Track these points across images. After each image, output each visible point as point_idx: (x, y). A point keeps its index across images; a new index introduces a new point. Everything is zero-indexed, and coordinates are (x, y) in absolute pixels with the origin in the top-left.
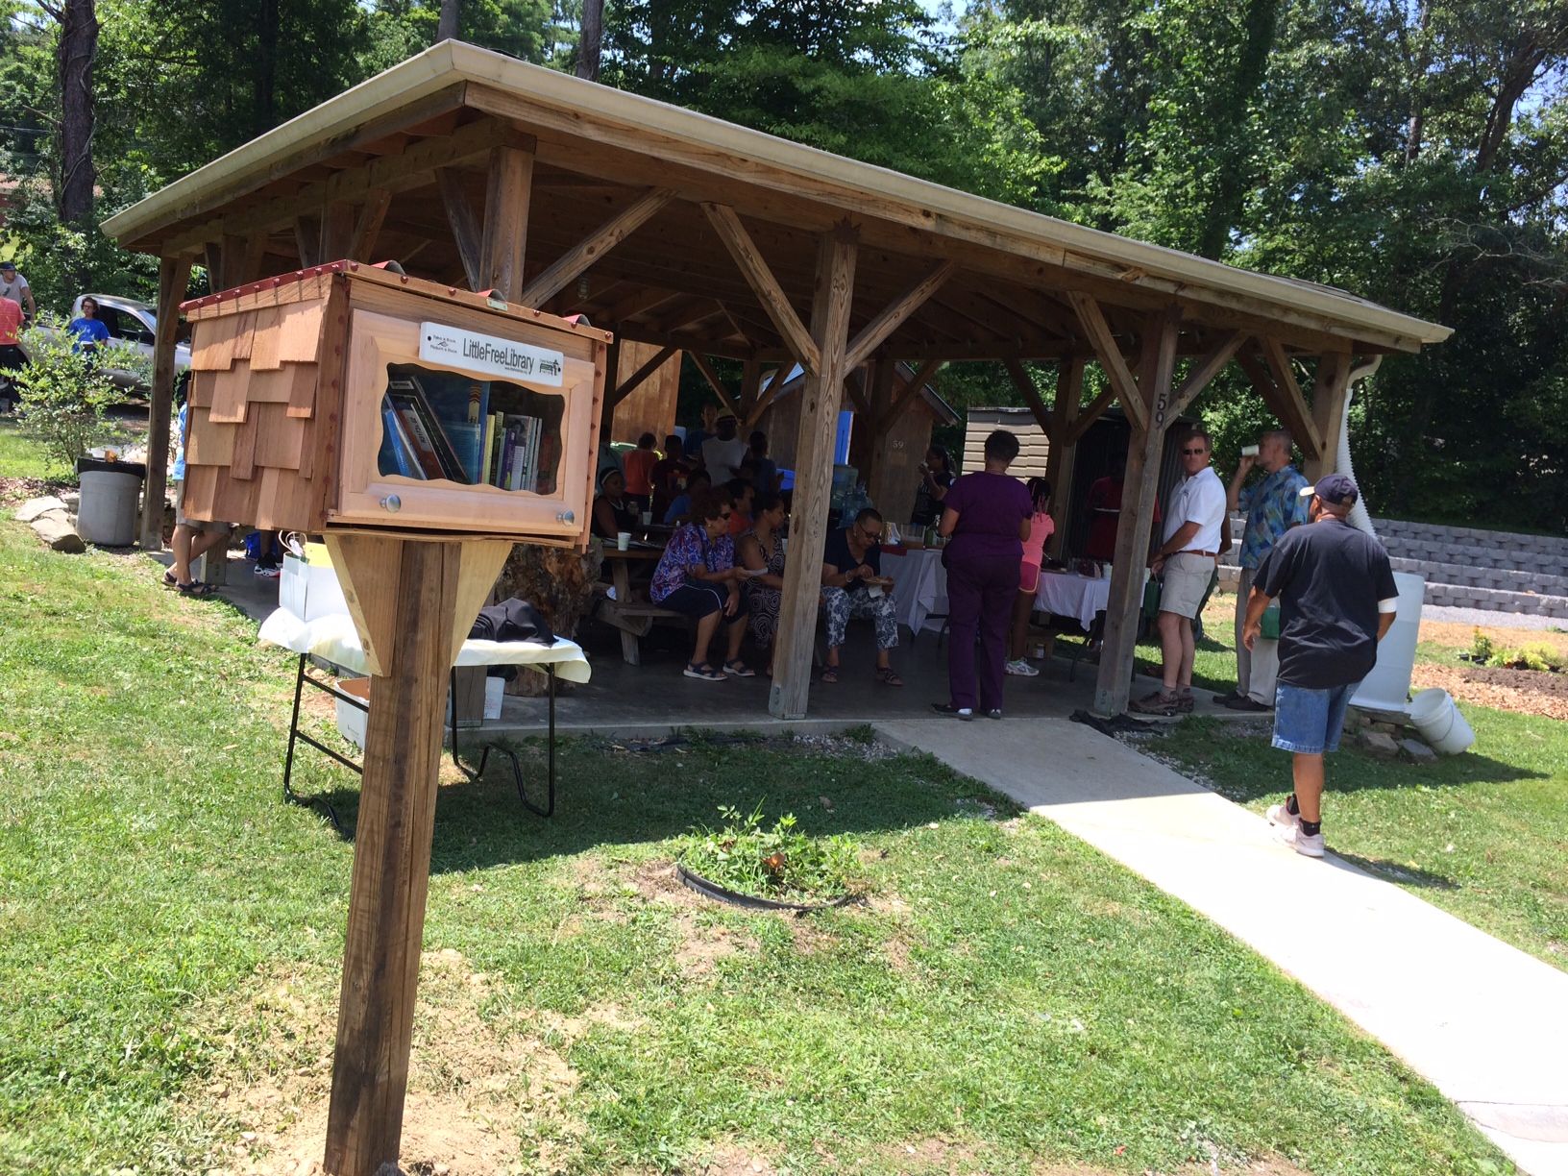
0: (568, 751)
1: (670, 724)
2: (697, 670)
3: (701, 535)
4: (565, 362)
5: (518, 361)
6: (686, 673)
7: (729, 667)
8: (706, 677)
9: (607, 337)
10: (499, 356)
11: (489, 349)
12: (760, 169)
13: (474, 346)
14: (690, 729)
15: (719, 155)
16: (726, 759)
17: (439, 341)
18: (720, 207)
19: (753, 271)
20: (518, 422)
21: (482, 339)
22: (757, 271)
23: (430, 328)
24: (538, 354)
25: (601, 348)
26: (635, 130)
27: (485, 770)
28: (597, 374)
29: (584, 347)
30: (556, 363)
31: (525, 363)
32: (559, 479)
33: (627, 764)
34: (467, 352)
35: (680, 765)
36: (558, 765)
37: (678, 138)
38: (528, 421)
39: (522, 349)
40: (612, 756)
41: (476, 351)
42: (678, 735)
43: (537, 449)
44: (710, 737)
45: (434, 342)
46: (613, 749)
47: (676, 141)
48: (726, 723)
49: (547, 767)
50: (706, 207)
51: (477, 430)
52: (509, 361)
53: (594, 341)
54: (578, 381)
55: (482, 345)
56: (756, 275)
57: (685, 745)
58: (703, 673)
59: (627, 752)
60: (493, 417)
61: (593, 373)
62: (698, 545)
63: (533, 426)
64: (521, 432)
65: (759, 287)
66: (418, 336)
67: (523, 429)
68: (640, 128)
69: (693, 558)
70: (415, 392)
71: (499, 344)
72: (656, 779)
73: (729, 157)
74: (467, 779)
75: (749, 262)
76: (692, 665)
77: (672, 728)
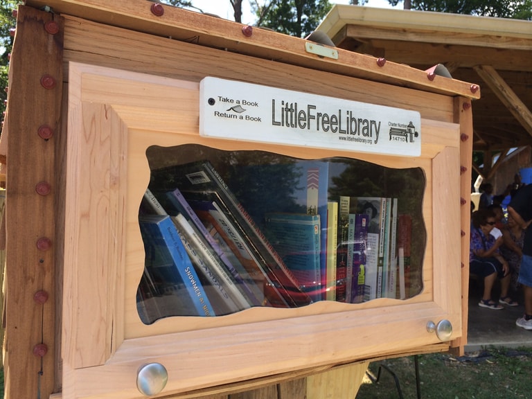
0: (425, 362)
1: (480, 344)
2: (486, 303)
3: (480, 234)
4: (423, 126)
5: (358, 127)
6: (480, 305)
7: (503, 300)
8: (492, 307)
9: (473, 91)
10: (329, 123)
11: (313, 112)
12: (509, 39)
13: (289, 109)
14: (492, 347)
15: (484, 36)
16: (519, 369)
17: (230, 105)
18: (485, 67)
19: (507, 97)
20: (369, 205)
21: (302, 100)
22: (508, 96)
23: (212, 86)
24: (386, 115)
25: (466, 106)
26: (436, 32)
27: (381, 376)
28: (463, 138)
29: (445, 105)
30: (411, 126)
31: (368, 129)
32: (426, 275)
33: (459, 373)
34: (278, 119)
35: (492, 374)
36: (421, 373)
37: (460, 31)
38: (379, 203)
39: (362, 110)
40: (450, 366)
41: (292, 117)
42: (486, 350)
43: (394, 235)
44: (504, 352)
45: (220, 107)
46: (450, 360)
47: (460, 33)
48: (513, 342)
49: (414, 375)
50: (477, 69)
51: (316, 222)
52: (344, 127)
53: (455, 97)
54: (441, 148)
55: (302, 107)
56: (509, 99)
57: (491, 357)
58: (490, 305)
59: (458, 362)
60: (335, 204)
61: (458, 137)
62: (480, 239)
63: (387, 210)
64: (373, 217)
65: (511, 105)
66: (196, 100)
67: (375, 213)
68: (439, 30)
69: (478, 246)
70: (213, 185)
71: (328, 105)
72: (479, 385)
73: (490, 37)
74: (371, 382)
75: (504, 92)
76: (483, 301)
77: (482, 346)
